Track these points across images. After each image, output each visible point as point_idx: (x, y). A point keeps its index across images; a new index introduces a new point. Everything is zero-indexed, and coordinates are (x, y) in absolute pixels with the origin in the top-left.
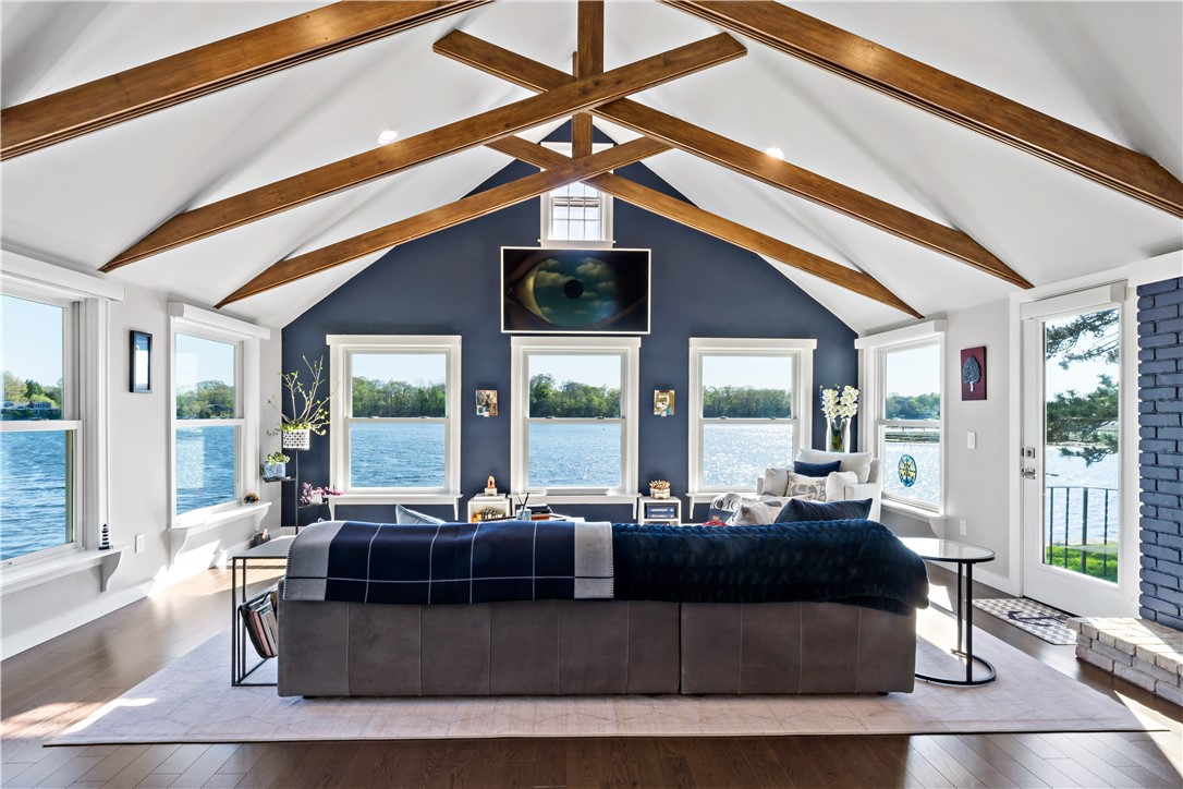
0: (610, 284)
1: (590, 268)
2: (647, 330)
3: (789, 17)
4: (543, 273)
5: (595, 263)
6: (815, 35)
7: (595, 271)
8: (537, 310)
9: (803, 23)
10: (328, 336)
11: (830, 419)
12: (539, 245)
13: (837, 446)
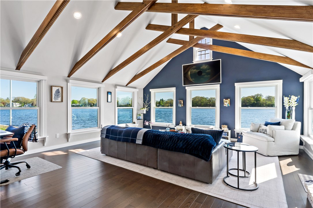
0: (210, 70)
1: (205, 67)
2: (220, 82)
3: (183, 6)
4: (192, 70)
5: (205, 65)
6: (189, 8)
7: (205, 68)
8: (191, 80)
9: (186, 6)
10: (150, 90)
11: (287, 108)
12: (193, 63)
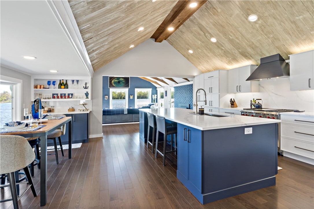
0: (124, 81)
2: (129, 88)
4: (115, 80)
7: (122, 80)
8: (114, 85)
11: (153, 99)
13: (154, 102)
